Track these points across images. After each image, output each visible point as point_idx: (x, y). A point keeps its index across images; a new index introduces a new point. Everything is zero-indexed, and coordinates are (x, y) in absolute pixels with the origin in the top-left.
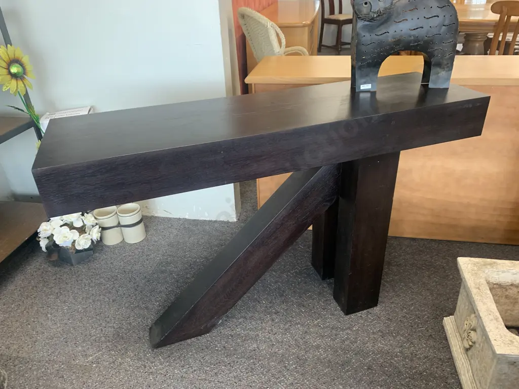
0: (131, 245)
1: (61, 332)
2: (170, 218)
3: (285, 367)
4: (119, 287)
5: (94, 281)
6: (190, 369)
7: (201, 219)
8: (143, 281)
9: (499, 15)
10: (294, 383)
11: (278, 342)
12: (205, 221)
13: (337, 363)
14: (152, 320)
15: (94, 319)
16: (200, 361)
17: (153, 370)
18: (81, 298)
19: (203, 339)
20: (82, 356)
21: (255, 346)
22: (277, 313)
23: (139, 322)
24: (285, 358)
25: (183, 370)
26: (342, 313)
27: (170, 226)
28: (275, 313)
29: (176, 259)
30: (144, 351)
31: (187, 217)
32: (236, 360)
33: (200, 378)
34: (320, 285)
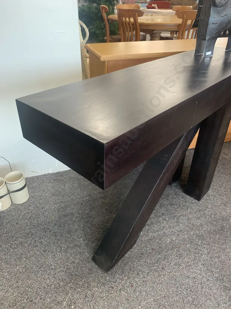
0: (22, 205)
1: (19, 295)
2: (37, 176)
3: (196, 244)
4: (40, 239)
5: (13, 243)
6: (144, 274)
7: (62, 170)
8: (56, 227)
9: (182, 20)
10: (209, 252)
11: (180, 232)
12: (66, 171)
13: (219, 230)
14: (88, 252)
15: (41, 272)
16: (145, 265)
17: (120, 287)
18: (13, 260)
19: (135, 249)
20: (56, 305)
21: (169, 240)
22: (163, 214)
23: (80, 259)
24: (191, 239)
25: (140, 276)
26: (196, 201)
27: (42, 182)
28: (162, 215)
29: (67, 204)
30: (102, 277)
31: (51, 172)
32: (166, 254)
33: (155, 276)
34: (171, 189)
